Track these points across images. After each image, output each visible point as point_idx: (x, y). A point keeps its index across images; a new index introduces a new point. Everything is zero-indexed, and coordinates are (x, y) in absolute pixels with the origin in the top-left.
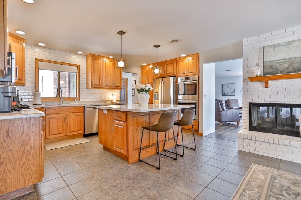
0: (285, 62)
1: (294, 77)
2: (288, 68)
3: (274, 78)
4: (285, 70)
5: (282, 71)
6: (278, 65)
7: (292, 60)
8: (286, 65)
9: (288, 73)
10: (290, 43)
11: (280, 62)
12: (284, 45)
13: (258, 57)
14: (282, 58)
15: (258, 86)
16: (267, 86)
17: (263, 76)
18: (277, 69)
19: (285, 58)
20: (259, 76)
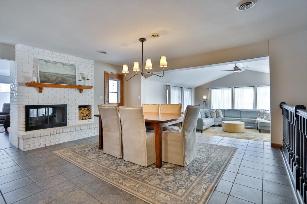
0: (54, 76)
1: (60, 87)
2: (55, 80)
3: (48, 86)
4: (54, 81)
5: (52, 81)
6: (49, 76)
7: (58, 75)
8: (54, 78)
9: (56, 83)
10: (56, 63)
11: (51, 74)
12: (53, 63)
13: (33, 66)
14: (52, 72)
15: (33, 90)
16: (41, 91)
17: (39, 83)
18: (49, 80)
19: (54, 72)
20: (36, 82)
